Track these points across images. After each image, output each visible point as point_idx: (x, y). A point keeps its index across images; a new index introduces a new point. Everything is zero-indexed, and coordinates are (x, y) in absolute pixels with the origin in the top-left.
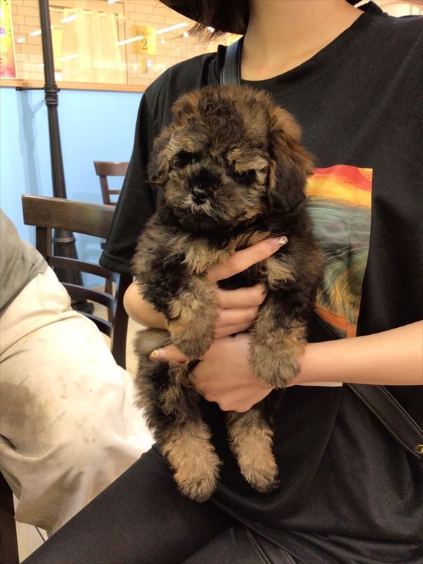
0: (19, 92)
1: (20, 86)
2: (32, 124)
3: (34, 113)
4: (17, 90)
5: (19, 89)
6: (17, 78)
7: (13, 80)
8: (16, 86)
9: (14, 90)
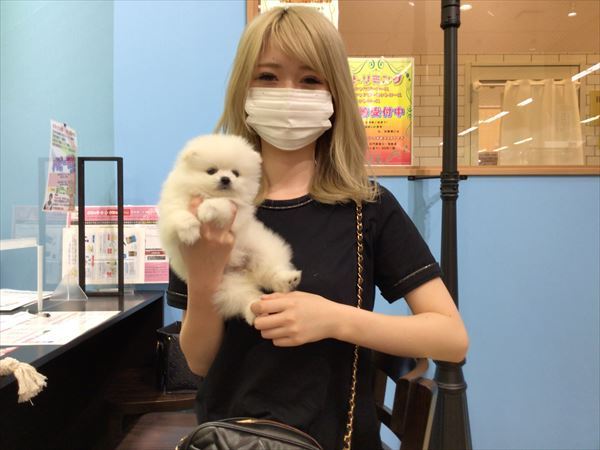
0: (412, 182)
3: (429, 207)
4: (409, 179)
5: (412, 178)
6: (412, 165)
7: (407, 168)
8: (409, 174)
9: (406, 179)
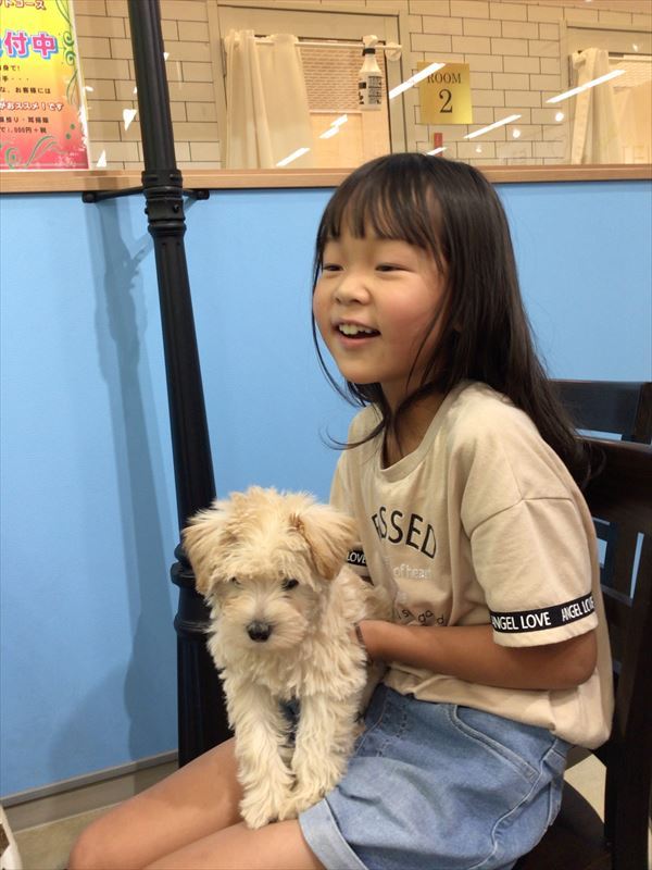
0: (92, 205)
1: (96, 187)
2: (133, 292)
3: (137, 261)
4: (85, 201)
5: (91, 197)
6: (91, 168)
8: (82, 187)
9: (79, 200)
